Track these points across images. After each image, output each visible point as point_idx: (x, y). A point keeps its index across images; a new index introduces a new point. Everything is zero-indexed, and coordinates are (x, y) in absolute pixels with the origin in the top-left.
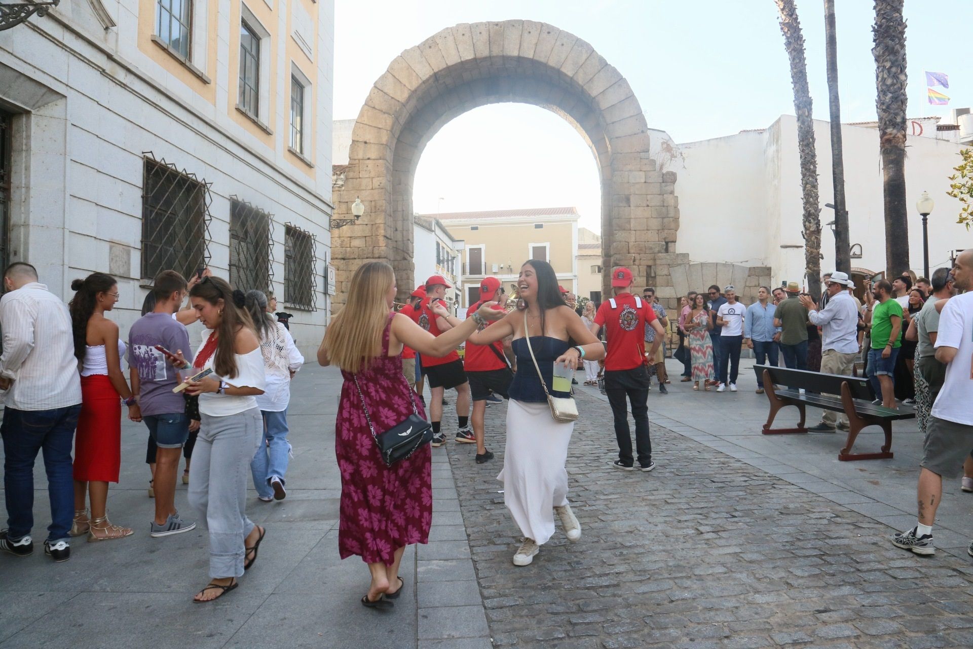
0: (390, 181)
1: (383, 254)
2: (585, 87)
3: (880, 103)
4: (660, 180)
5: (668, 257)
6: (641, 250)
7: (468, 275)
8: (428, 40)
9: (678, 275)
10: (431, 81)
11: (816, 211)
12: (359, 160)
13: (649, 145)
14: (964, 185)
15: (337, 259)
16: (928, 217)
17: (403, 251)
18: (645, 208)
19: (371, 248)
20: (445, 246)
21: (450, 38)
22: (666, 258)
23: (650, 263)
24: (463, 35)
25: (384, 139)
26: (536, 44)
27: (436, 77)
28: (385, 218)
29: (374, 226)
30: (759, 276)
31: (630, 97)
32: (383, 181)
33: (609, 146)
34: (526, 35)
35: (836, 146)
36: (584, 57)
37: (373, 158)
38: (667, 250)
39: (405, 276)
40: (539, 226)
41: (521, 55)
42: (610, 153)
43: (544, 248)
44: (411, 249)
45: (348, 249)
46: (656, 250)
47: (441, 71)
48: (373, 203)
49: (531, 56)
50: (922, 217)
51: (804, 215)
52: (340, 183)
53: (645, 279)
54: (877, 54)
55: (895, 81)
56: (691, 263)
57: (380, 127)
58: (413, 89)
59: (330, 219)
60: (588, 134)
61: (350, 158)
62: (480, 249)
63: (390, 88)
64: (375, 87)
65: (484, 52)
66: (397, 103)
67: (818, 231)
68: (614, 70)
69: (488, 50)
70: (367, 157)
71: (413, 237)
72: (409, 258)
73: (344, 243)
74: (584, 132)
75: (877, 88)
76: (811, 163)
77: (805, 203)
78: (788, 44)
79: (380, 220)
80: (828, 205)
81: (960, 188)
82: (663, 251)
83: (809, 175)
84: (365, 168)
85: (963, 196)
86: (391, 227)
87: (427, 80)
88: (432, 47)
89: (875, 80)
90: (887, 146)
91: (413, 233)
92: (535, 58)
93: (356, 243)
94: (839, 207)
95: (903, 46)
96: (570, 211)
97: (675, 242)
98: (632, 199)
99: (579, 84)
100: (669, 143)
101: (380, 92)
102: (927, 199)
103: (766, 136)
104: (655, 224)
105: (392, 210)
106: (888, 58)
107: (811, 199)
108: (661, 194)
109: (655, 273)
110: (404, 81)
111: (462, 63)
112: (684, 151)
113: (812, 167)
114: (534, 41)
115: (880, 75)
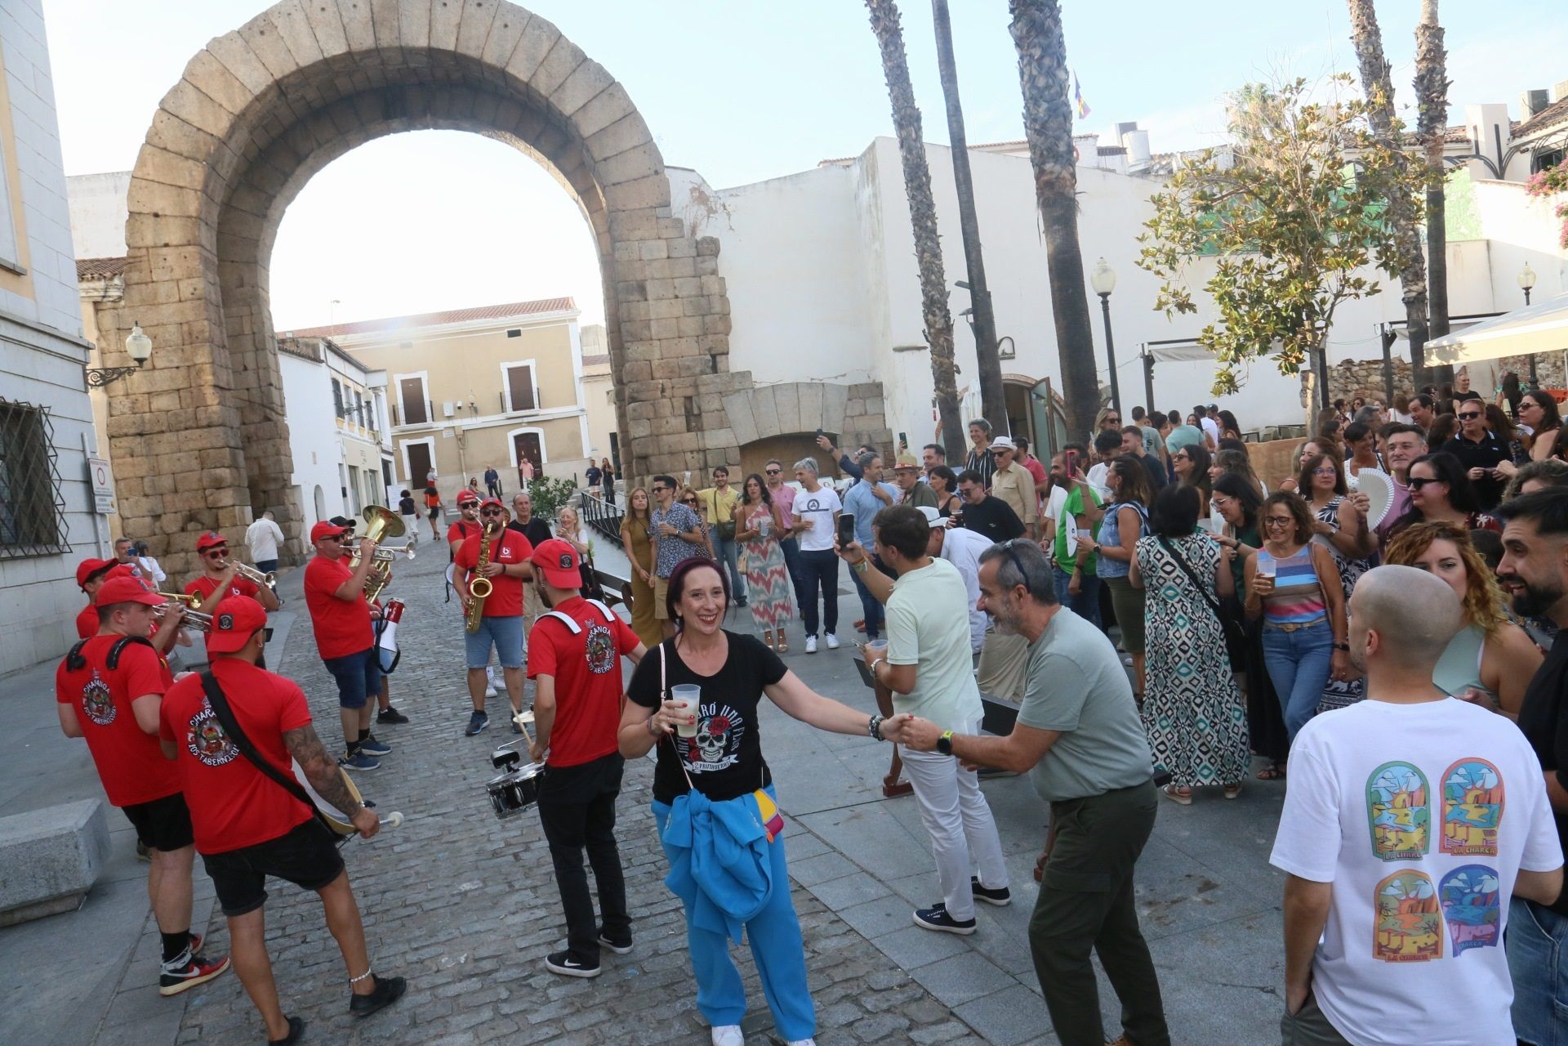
0: (213, 284)
1: (215, 419)
2: (551, 99)
3: (1031, 119)
4: (693, 252)
5: (718, 380)
6: (672, 373)
7: (403, 425)
8: (256, 19)
9: (737, 407)
10: (272, 95)
11: (942, 296)
12: (147, 248)
13: (669, 192)
14: (1160, 251)
15: (126, 435)
16: (1109, 298)
17: (263, 405)
18: (673, 301)
19: (190, 410)
20: (350, 383)
21: (299, 17)
22: (713, 382)
23: (690, 392)
24: (323, 9)
25: (193, 206)
26: (459, 26)
27: (280, 88)
28: (212, 353)
29: (192, 369)
30: (864, 399)
31: (631, 115)
32: (200, 284)
33: (603, 200)
34: (438, 8)
35: (963, 187)
36: (546, 47)
37: (175, 243)
38: (715, 369)
39: (271, 450)
40: (514, 334)
41: (434, 45)
42: (605, 209)
43: (527, 369)
44: (276, 400)
45: (147, 416)
46: (698, 370)
47: (288, 77)
48: (185, 328)
49: (451, 48)
50: (1100, 299)
51: (924, 303)
52: (114, 293)
53: (683, 420)
54: (1018, 33)
55: (1050, 81)
56: (757, 386)
57: (182, 184)
58: (237, 111)
59: (84, 370)
60: (569, 180)
61: (129, 246)
62: (419, 380)
63: (191, 110)
64: (163, 109)
65: (364, 40)
66: (209, 138)
67: (948, 328)
68: (600, 69)
69: (372, 37)
70: (163, 242)
71: (279, 378)
72: (274, 416)
73: (139, 405)
74: (562, 176)
75: (1024, 93)
76: (928, 217)
77: (924, 284)
78: (875, 20)
79: (202, 357)
80: (959, 284)
81: (1154, 256)
82: (709, 370)
83: (927, 238)
84: (162, 264)
85: (1159, 267)
86: (227, 368)
87: (264, 94)
88: (267, 33)
89: (1019, 79)
90: (1048, 193)
91: (278, 372)
92: (459, 51)
93: (161, 403)
94: (976, 288)
95: (1057, 22)
96: (563, 304)
97: (727, 353)
98: (649, 287)
99: (540, 95)
100: (702, 189)
101: (172, 118)
102: (1105, 270)
103: (856, 170)
104: (691, 326)
105: (225, 335)
106: (1036, 41)
107: (933, 277)
108: (697, 276)
109: (699, 408)
110: (219, 97)
111: (326, 61)
112: (729, 202)
113: (929, 224)
114: (455, 20)
115: (1027, 71)
